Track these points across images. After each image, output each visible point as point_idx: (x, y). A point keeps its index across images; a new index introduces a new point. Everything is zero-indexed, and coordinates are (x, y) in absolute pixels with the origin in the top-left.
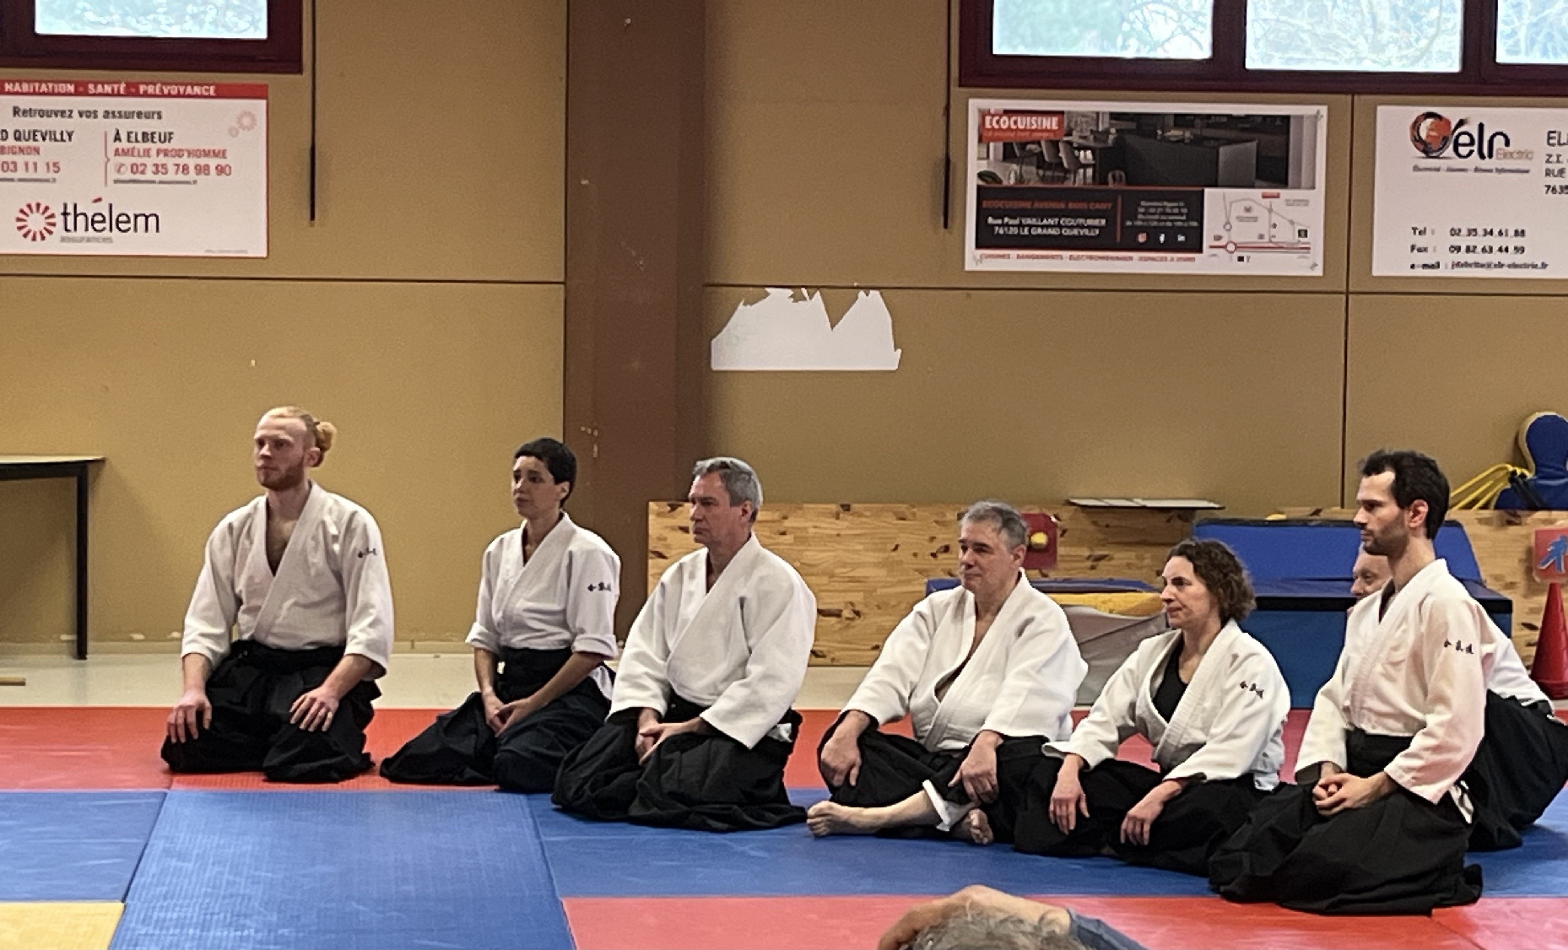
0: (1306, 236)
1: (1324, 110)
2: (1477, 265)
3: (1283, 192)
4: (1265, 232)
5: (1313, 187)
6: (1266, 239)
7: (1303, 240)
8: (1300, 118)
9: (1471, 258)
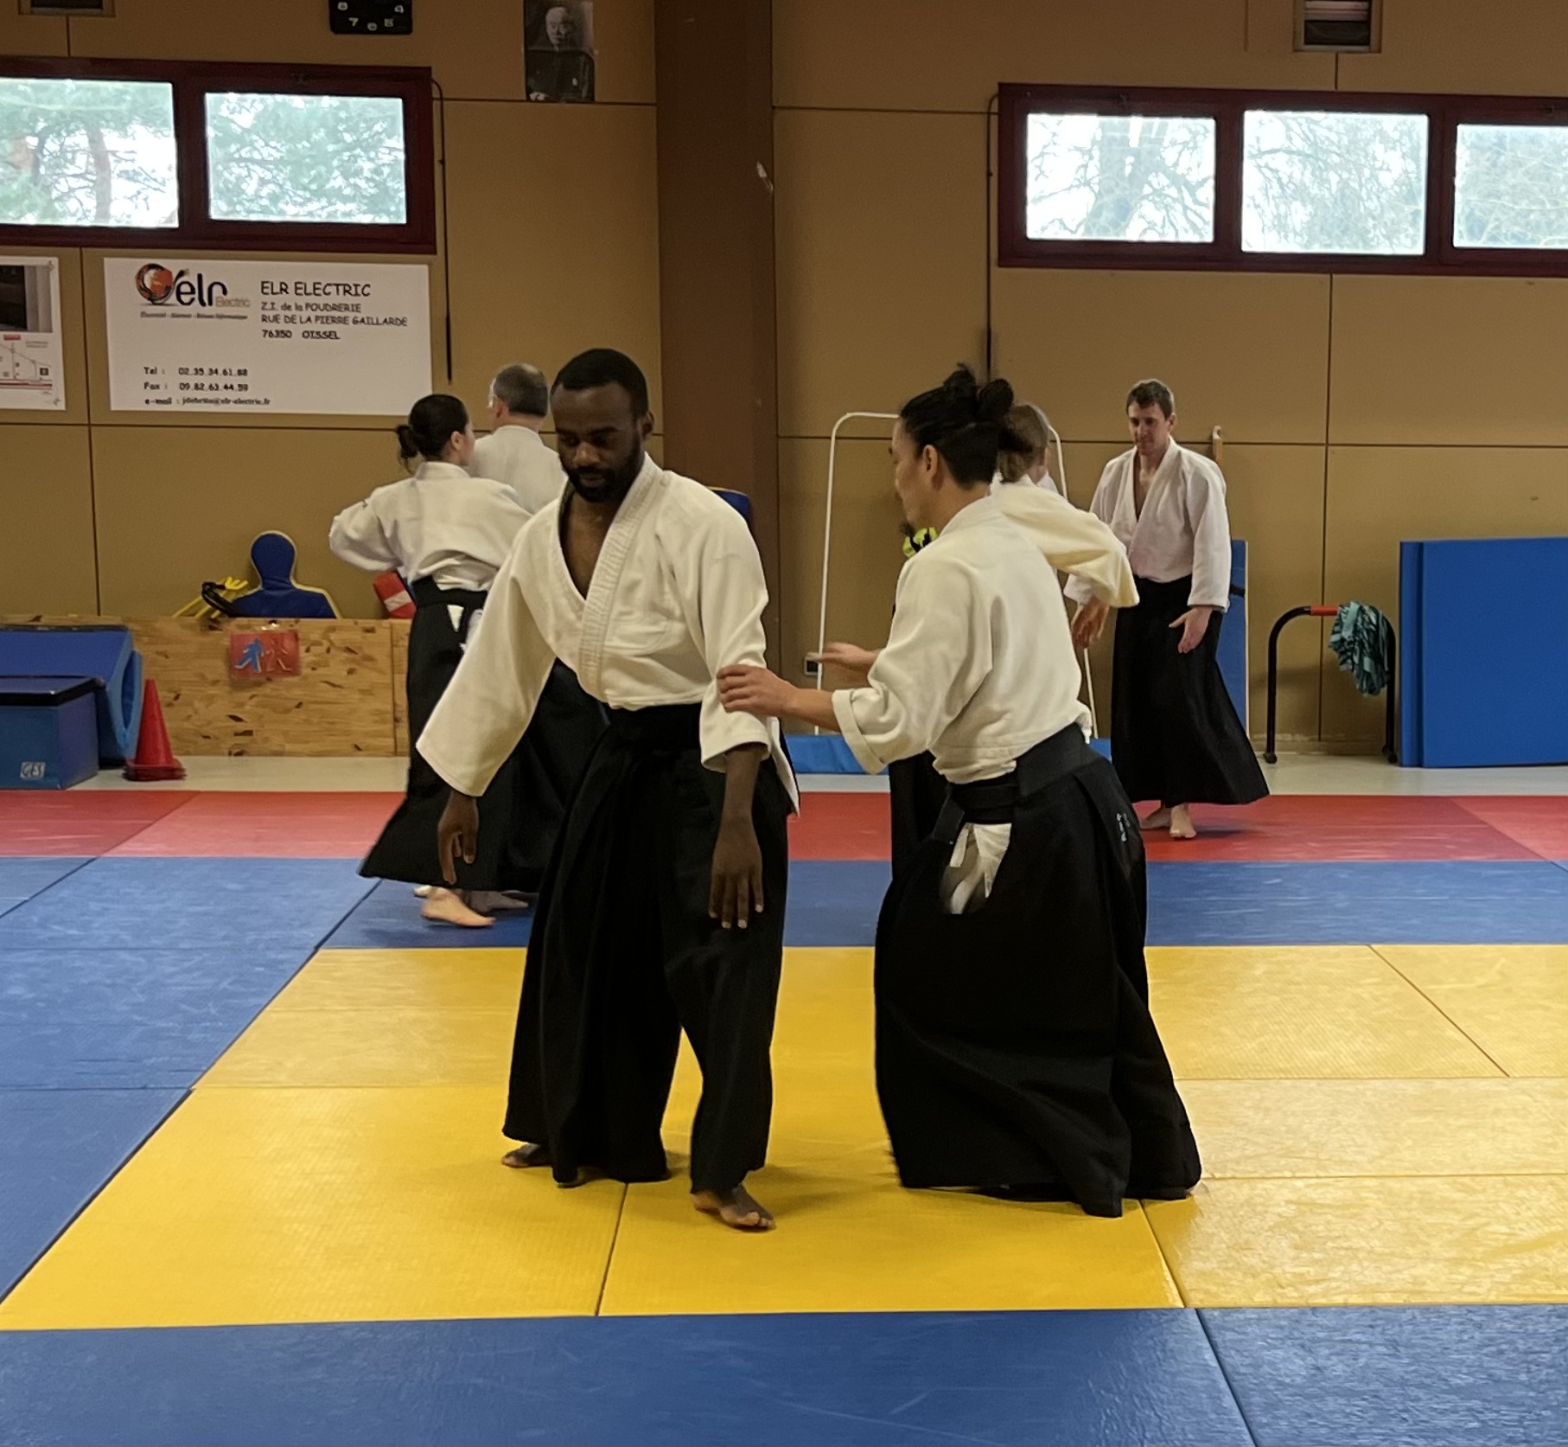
0: (47, 374)
1: (55, 261)
2: (206, 401)
3: (23, 334)
4: (10, 370)
5: (50, 331)
6: (11, 377)
7: (45, 377)
8: (34, 268)
9: (199, 395)
